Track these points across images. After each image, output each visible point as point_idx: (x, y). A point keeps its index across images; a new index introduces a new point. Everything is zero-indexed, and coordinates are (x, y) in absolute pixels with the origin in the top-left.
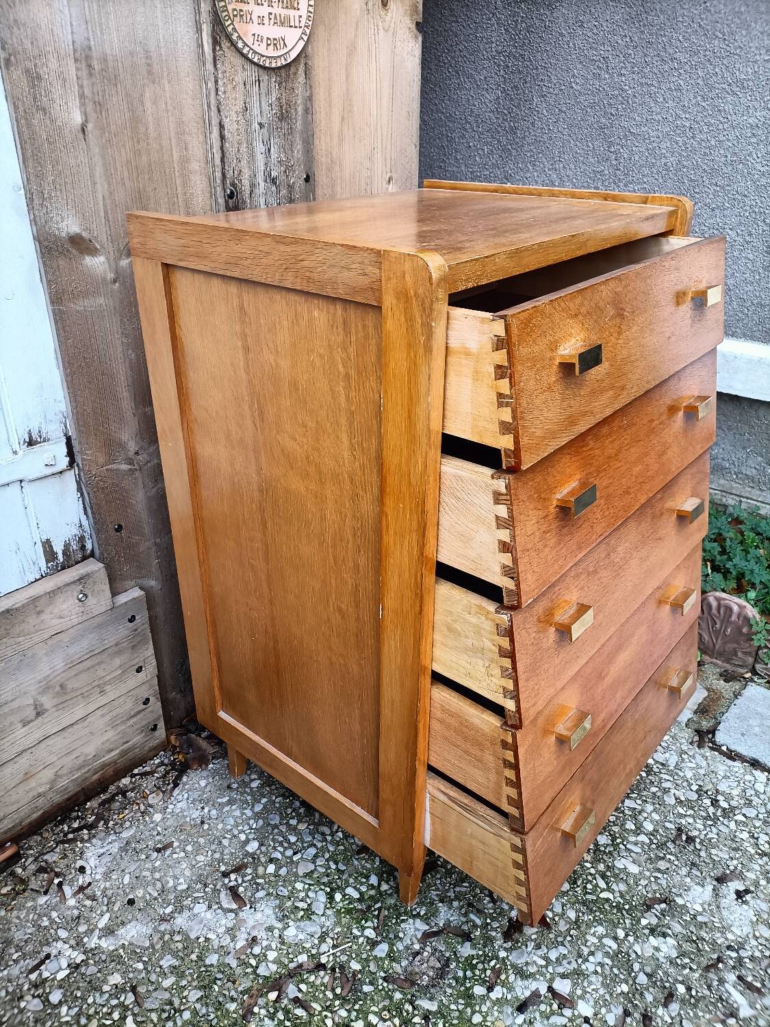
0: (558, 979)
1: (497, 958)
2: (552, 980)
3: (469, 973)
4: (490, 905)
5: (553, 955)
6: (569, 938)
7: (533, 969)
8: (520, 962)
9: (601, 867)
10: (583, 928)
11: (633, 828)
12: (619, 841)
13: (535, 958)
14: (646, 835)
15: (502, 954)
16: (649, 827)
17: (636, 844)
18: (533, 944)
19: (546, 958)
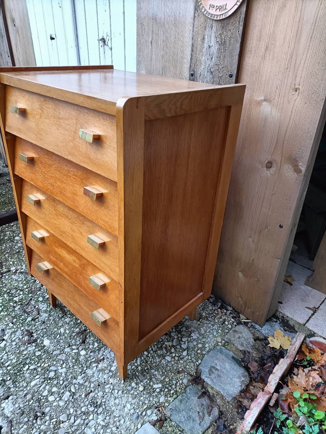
0: (6, 343)
1: (22, 327)
2: (6, 341)
3: (21, 319)
4: (41, 328)
5: (14, 343)
6: (17, 349)
7: (13, 336)
8: (17, 334)
9: (39, 369)
10: (18, 355)
11: (53, 390)
12: (49, 381)
13: (16, 337)
14: (47, 396)
15: (22, 328)
16: (51, 398)
17: (44, 388)
18: (21, 338)
19: (14, 341)
